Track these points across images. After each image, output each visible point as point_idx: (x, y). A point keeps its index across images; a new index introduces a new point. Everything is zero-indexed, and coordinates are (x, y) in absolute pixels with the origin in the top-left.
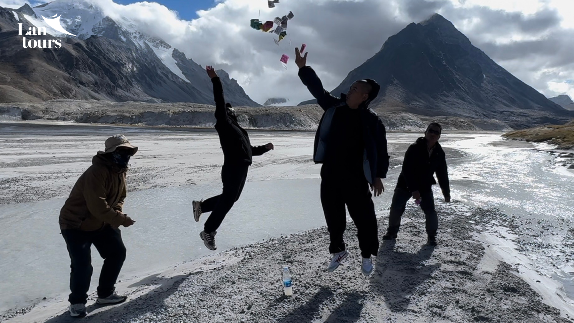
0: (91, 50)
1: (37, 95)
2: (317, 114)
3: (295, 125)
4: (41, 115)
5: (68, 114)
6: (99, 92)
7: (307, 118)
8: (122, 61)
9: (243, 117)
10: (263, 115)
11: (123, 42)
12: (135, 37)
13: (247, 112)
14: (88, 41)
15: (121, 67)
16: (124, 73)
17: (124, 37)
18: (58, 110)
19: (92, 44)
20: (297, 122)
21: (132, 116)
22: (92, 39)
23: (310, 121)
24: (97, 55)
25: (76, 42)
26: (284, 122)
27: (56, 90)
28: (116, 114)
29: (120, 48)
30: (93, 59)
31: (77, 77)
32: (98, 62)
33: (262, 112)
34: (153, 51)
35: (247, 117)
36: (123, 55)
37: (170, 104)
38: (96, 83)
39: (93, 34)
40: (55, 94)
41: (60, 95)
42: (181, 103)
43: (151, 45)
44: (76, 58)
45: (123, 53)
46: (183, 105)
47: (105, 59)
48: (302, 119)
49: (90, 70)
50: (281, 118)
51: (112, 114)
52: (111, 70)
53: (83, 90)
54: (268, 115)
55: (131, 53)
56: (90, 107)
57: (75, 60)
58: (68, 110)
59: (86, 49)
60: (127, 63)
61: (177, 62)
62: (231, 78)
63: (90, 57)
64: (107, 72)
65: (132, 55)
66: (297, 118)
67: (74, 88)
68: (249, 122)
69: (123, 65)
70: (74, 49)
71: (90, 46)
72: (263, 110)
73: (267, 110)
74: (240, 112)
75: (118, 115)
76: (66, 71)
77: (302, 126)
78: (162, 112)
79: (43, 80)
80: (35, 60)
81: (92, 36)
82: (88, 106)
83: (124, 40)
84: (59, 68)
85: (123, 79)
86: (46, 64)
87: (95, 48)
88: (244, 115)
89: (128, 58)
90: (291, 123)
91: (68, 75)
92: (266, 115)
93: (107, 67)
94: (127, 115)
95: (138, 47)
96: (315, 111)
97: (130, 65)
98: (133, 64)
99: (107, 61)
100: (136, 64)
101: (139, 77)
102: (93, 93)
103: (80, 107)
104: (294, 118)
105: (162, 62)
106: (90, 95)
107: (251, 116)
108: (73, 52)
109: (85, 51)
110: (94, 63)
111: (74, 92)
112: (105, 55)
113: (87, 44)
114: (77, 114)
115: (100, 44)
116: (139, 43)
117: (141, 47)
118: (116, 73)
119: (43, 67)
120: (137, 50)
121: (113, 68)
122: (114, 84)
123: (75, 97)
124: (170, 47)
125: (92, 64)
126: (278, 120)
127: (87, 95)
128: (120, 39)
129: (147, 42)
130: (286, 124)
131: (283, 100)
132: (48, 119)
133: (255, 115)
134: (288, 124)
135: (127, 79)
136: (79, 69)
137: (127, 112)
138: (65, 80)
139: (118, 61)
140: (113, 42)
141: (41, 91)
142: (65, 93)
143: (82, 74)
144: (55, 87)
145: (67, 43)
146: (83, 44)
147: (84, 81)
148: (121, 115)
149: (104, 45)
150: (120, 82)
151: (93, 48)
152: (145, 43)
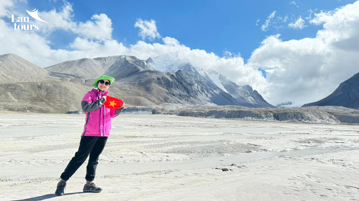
0: (178, 78)
1: (154, 101)
2: (320, 113)
3: (305, 120)
4: (160, 112)
5: (172, 111)
6: (182, 99)
7: (313, 115)
8: (192, 82)
9: (269, 114)
10: (283, 113)
11: (193, 72)
12: (199, 70)
13: (271, 112)
14: (177, 73)
15: (192, 86)
16: (194, 89)
17: (194, 70)
18: (168, 109)
19: (179, 75)
20: (306, 118)
21: (205, 113)
22: (179, 72)
23: (315, 118)
24: (181, 80)
25: (171, 74)
26: (297, 118)
27: (162, 99)
28: (197, 112)
29: (192, 75)
30: (179, 82)
31: (172, 92)
32: (181, 84)
33: (282, 112)
34: (208, 76)
35: (272, 115)
36: (193, 79)
37: (223, 106)
38: (180, 95)
39: (178, 69)
40: (161, 101)
41: (163, 101)
42: (229, 106)
43: (207, 73)
44: (171, 82)
45: (193, 78)
46: (230, 107)
47: (184, 82)
48: (310, 116)
49: (178, 88)
50: (295, 115)
51: (195, 112)
52: (187, 87)
53: (174, 98)
54: (286, 113)
55: (197, 78)
56: (182, 108)
57: (171, 83)
58: (172, 109)
59: (176, 77)
60: (195, 84)
61: (221, 82)
62: (253, 90)
63: (178, 81)
64: (186, 89)
65: (198, 79)
66: (306, 115)
67: (170, 97)
68: (274, 118)
69: (193, 85)
70: (170, 78)
71: (178, 75)
72: (282, 111)
73: (284, 111)
74: (267, 111)
75: (198, 112)
76: (167, 89)
77: (310, 120)
78: (222, 111)
79: (156, 93)
80: (153, 84)
81: (179, 70)
82: (181, 107)
83: (194, 71)
84: (164, 87)
85: (194, 92)
86: (158, 86)
87: (180, 76)
88: (270, 113)
89: (196, 81)
90: (302, 118)
91: (167, 91)
92: (285, 113)
93: (186, 86)
94: (202, 112)
95: (201, 74)
96: (317, 111)
97: (197, 84)
98: (198, 84)
99: (186, 83)
100: (199, 84)
101: (201, 91)
102: (179, 100)
103: (177, 107)
104: (304, 115)
105: (213, 82)
106: (177, 101)
107: (275, 114)
108: (170, 79)
109: (176, 78)
110: (180, 84)
111: (170, 99)
112: (184, 80)
113: (176, 75)
114: (176, 111)
115: (182, 74)
116: (201, 72)
117: (202, 74)
118: (190, 89)
119: (156, 87)
120: (200, 76)
121: (189, 86)
122: (189, 95)
123: (170, 102)
124: (218, 73)
125: (179, 85)
126: (293, 117)
127: (176, 101)
128: (192, 71)
129: (205, 72)
130: (299, 119)
131: (290, 103)
132: (164, 114)
133: (277, 114)
134: (300, 119)
135: (195, 92)
136: (172, 87)
137: (202, 110)
138: (166, 93)
139: (191, 83)
140: (188, 73)
141: (155, 99)
142: (166, 100)
143: (174, 90)
144: (162, 97)
145: (167, 75)
146: (174, 75)
147: (175, 94)
148: (200, 112)
149: (184, 75)
150: (192, 94)
151: (179, 77)
152: (204, 72)
